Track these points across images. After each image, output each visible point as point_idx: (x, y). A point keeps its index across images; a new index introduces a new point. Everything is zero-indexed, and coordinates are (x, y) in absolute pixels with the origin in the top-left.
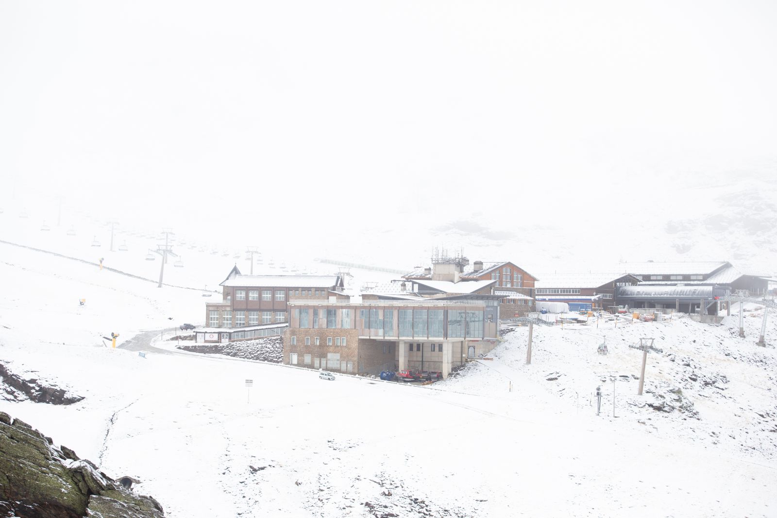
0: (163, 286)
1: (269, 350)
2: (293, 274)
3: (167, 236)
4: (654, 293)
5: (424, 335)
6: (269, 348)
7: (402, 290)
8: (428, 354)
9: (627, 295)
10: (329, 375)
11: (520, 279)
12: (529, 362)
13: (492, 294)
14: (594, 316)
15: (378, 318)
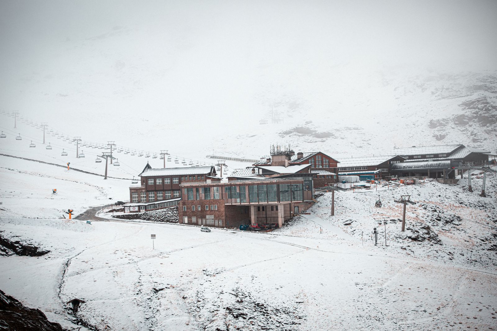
0: (108, 178)
1: (170, 215)
2: (190, 166)
3: (111, 147)
4: (414, 167)
5: (265, 201)
6: (170, 214)
7: (252, 173)
8: (269, 213)
9: (397, 168)
10: (207, 229)
11: (327, 162)
12: (333, 214)
13: (309, 173)
14: (375, 183)
15: (236, 191)
